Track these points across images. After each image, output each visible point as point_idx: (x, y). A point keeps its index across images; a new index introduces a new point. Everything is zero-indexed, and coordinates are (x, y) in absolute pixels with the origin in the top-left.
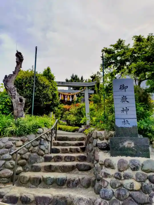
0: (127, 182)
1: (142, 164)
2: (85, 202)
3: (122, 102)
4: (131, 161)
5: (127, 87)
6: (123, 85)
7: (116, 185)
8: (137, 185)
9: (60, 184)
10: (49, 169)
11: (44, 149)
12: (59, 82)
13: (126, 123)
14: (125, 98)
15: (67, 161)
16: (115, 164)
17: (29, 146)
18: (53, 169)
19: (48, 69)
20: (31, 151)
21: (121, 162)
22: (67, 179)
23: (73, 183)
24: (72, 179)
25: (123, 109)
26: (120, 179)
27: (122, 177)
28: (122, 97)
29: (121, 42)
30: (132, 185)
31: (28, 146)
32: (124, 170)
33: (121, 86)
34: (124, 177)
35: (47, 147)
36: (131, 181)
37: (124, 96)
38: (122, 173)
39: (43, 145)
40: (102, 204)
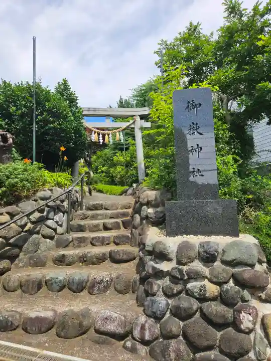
0: (193, 285)
1: (223, 250)
2: (116, 323)
3: (191, 135)
4: (202, 245)
5: (200, 105)
6: (193, 101)
7: (173, 289)
8: (212, 289)
9: (77, 288)
10: (61, 261)
11: (53, 227)
12: (89, 108)
13: (196, 174)
14: (195, 126)
15: (95, 246)
16: (172, 251)
17: (23, 223)
18: (67, 261)
19: (65, 83)
20: (28, 230)
21: (183, 247)
22: (90, 279)
23: (99, 287)
24: (99, 279)
25: (192, 148)
26: (181, 279)
27: (185, 274)
28: (191, 125)
29: (196, 28)
30: (203, 289)
31: (21, 222)
32: (189, 262)
33: (189, 102)
34: (187, 274)
35: (60, 223)
36: (202, 282)
37: (193, 123)
38: (185, 268)
39: (53, 219)
40: (147, 325)
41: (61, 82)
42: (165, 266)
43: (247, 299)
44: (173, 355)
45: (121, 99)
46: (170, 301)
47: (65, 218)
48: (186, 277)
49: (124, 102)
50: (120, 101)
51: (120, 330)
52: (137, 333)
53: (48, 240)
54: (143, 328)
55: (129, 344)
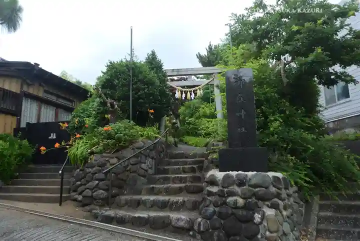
0: (230, 199)
1: (250, 179)
2: (184, 222)
4: (237, 175)
5: (244, 80)
7: (218, 203)
8: (241, 202)
10: (152, 191)
11: (145, 169)
15: (175, 183)
16: (219, 180)
17: (126, 165)
18: (155, 191)
19: (153, 54)
20: (130, 170)
21: (226, 177)
22: (170, 201)
23: (175, 206)
24: (176, 201)
26: (224, 196)
30: (236, 202)
31: (124, 164)
32: (229, 186)
34: (227, 194)
35: (150, 166)
36: (235, 198)
37: (239, 94)
38: (226, 190)
39: (145, 163)
40: (202, 223)
41: (150, 53)
42: (215, 189)
43: (260, 206)
44: (216, 238)
45: (210, 45)
46: (216, 209)
47: (153, 163)
48: (226, 195)
49: (213, 47)
50: (209, 48)
51: (186, 226)
52: (196, 227)
53: (142, 178)
54: (199, 224)
55: (191, 233)
